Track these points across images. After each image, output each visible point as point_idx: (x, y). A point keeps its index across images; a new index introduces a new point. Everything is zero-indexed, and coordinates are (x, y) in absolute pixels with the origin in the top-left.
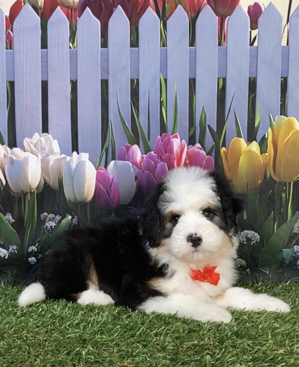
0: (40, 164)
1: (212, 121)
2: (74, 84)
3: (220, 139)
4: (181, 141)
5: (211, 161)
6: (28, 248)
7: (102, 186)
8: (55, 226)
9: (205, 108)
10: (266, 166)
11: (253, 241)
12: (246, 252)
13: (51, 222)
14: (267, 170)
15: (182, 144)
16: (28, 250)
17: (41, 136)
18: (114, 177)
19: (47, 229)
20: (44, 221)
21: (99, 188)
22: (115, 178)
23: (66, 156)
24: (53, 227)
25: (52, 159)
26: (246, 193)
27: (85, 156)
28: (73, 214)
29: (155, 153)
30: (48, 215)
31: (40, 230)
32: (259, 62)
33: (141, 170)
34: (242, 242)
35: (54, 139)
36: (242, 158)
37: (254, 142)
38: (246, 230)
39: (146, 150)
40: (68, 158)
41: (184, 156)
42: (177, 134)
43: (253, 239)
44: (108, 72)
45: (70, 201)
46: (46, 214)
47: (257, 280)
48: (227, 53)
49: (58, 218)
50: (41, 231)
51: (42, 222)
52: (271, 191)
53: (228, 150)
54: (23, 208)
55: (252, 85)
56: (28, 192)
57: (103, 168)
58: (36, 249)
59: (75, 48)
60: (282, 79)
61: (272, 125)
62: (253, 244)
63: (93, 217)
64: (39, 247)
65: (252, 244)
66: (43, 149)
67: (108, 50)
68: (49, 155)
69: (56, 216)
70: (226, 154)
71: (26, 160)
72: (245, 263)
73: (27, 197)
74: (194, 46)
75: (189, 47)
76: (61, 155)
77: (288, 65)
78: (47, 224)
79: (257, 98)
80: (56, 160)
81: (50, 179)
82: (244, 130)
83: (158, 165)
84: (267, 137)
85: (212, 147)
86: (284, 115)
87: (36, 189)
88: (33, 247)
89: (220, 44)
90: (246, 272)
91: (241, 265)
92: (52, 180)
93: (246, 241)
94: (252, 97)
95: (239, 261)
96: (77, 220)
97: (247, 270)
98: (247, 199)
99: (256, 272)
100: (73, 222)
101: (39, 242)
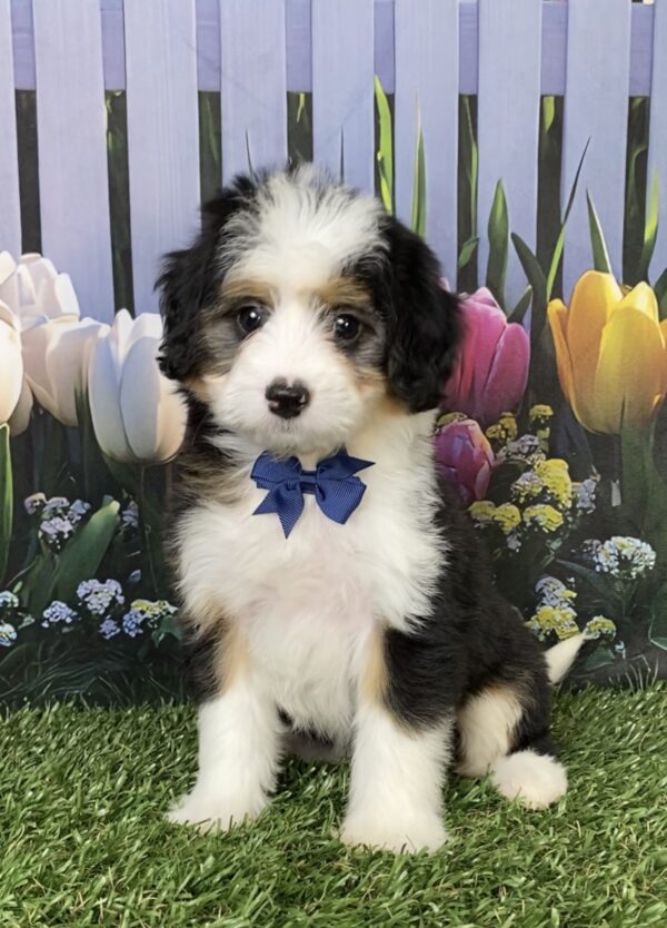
0: (18, 347)
1: (524, 224)
2: (117, 105)
3: (547, 274)
5: (521, 338)
8: (70, 532)
9: (505, 185)
11: (637, 565)
12: (619, 597)
13: (58, 520)
17: (18, 263)
19: (46, 543)
20: (36, 519)
23: (97, 323)
24: (66, 536)
26: (616, 429)
28: (126, 495)
30: (48, 499)
31: (27, 543)
32: (656, 51)
34: (606, 570)
35: (59, 273)
36: (607, 333)
37: (642, 285)
38: (616, 535)
40: (104, 330)
43: (636, 561)
44: (220, 69)
45: (112, 459)
46: (41, 496)
48: (567, 22)
49: (79, 507)
50: (30, 547)
51: (28, 521)
53: (569, 307)
58: (16, 600)
62: (638, 575)
64: (25, 596)
65: (634, 574)
66: (26, 302)
68: (44, 321)
69: (71, 501)
70: (563, 318)
72: (615, 628)
76: (80, 319)
78: (45, 526)
79: (649, 159)
80: (67, 337)
81: (49, 389)
82: (613, 252)
85: (525, 301)
88: (7, 593)
90: (615, 653)
91: (602, 634)
92: (55, 394)
93: (618, 567)
94: (635, 154)
95: (597, 623)
96: (136, 514)
97: (618, 647)
98: (620, 447)
99: (643, 652)
100: (125, 519)
101: (22, 578)
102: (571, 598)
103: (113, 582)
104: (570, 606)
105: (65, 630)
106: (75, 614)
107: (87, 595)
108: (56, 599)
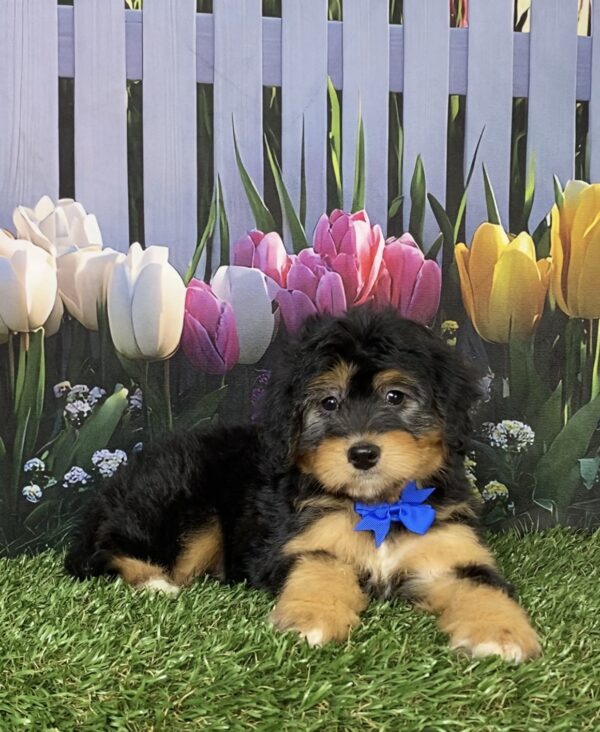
0: (55, 269)
1: (437, 186)
2: (135, 91)
3: (454, 224)
4: (372, 227)
5: (435, 271)
6: (24, 463)
7: (198, 324)
8: (88, 412)
9: (422, 158)
10: (547, 285)
11: (521, 442)
12: (507, 466)
13: (80, 402)
14: (551, 293)
15: (373, 233)
16: (23, 468)
17: (56, 205)
18: (225, 304)
19: (70, 420)
20: (63, 401)
21: (191, 327)
22: (229, 304)
23: (116, 252)
24: (85, 415)
25: (83, 259)
26: (506, 339)
27: (159, 254)
28: (133, 384)
29: (315, 252)
30: (72, 386)
31: (54, 420)
32: (532, 66)
33: (285, 288)
34: (498, 445)
35: (87, 213)
36: (498, 268)
37: (523, 234)
38: (505, 419)
39: (298, 244)
40: (121, 258)
41: (378, 259)
42: (364, 211)
43: (520, 438)
44: (213, 68)
45: (124, 356)
46: (67, 383)
47: (529, 525)
48: (467, 43)
49: (96, 392)
50: (56, 423)
51: (56, 403)
52: (558, 337)
53: (470, 249)
54: (13, 369)
55: (520, 113)
56: (24, 334)
57: (202, 282)
58: (43, 466)
59: (137, 8)
60: (579, 105)
61: (559, 199)
62: (522, 449)
63: (178, 392)
64: (51, 462)
65: (519, 448)
66: (62, 235)
67: (213, 19)
68: (75, 250)
69: (91, 389)
70: (466, 257)
71: (19, 258)
72: (507, 491)
73: (22, 345)
74: (399, 23)
75: (389, 25)
76: (103, 249)
77: (591, 76)
78: (69, 407)
79: (528, 142)
80: (92, 262)
81: (77, 303)
82: (502, 208)
83: (323, 278)
84: (549, 224)
85: (437, 243)
86: (584, 180)
87: (44, 326)
88: (36, 460)
89: (453, 23)
90: (507, 510)
91: (498, 496)
92: (81, 305)
93: (507, 443)
94: (518, 139)
95: (493, 486)
96: (140, 399)
97: (510, 506)
98: (509, 352)
99: (528, 510)
100: (132, 402)
101: (50, 448)
102: (472, 466)
103: (121, 452)
104: (471, 472)
105: (81, 490)
106: (89, 477)
107: (99, 462)
108: (75, 465)
